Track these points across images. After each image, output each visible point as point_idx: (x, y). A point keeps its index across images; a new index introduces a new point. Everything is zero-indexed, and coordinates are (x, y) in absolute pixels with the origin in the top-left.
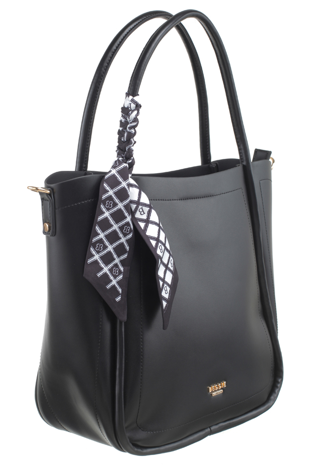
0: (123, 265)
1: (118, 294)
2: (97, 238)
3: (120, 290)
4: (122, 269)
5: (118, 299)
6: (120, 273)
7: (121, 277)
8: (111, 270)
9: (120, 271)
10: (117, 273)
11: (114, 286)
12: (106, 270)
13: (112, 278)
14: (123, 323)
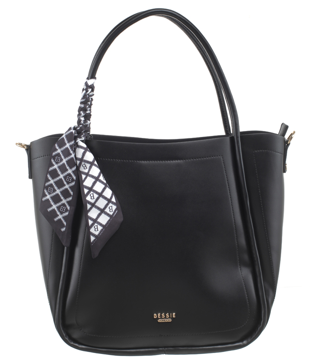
0: (69, 205)
1: (63, 226)
2: (49, 183)
3: (65, 223)
4: (69, 208)
5: (63, 229)
6: (67, 210)
7: (67, 214)
8: (58, 208)
9: (67, 209)
10: (64, 210)
11: (60, 220)
12: (54, 207)
13: (58, 213)
14: (65, 248)
